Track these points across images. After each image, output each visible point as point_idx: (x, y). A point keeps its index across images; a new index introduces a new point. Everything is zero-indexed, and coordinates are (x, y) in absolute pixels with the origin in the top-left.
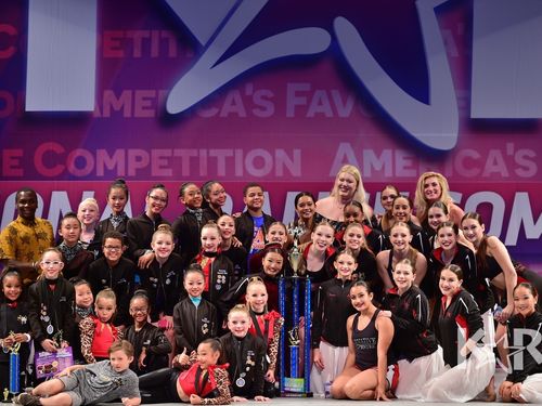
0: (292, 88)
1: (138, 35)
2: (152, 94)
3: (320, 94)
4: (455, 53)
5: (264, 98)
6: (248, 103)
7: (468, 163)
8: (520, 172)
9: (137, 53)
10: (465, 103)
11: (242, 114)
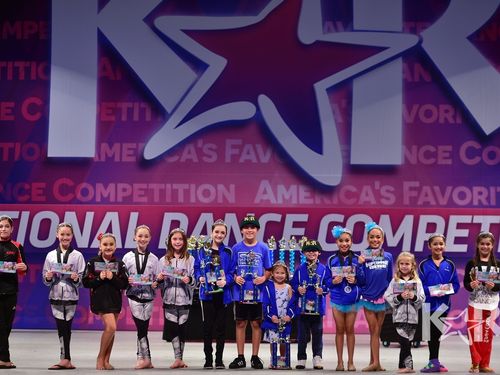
0: (229, 142)
1: (125, 106)
2: (134, 146)
3: (248, 147)
4: (340, 120)
5: (211, 149)
6: (199, 152)
7: (349, 195)
8: (384, 201)
9: (124, 118)
10: (347, 154)
11: (195, 160)
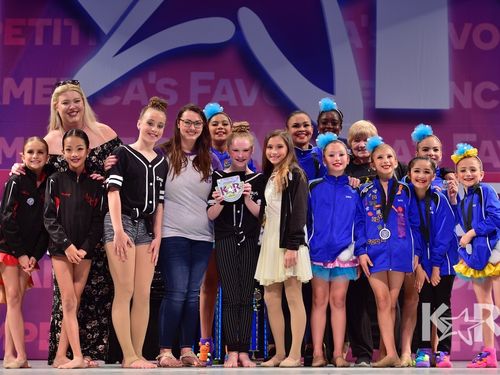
0: (196, 77)
1: (40, 23)
2: (53, 81)
3: (224, 83)
4: (359, 44)
5: (167, 86)
9: (39, 41)
10: (370, 94)
11: (144, 102)
